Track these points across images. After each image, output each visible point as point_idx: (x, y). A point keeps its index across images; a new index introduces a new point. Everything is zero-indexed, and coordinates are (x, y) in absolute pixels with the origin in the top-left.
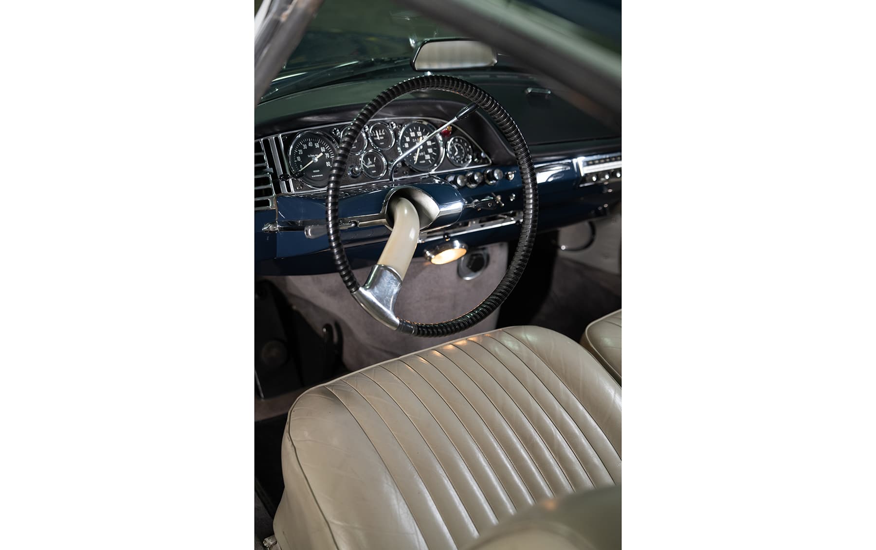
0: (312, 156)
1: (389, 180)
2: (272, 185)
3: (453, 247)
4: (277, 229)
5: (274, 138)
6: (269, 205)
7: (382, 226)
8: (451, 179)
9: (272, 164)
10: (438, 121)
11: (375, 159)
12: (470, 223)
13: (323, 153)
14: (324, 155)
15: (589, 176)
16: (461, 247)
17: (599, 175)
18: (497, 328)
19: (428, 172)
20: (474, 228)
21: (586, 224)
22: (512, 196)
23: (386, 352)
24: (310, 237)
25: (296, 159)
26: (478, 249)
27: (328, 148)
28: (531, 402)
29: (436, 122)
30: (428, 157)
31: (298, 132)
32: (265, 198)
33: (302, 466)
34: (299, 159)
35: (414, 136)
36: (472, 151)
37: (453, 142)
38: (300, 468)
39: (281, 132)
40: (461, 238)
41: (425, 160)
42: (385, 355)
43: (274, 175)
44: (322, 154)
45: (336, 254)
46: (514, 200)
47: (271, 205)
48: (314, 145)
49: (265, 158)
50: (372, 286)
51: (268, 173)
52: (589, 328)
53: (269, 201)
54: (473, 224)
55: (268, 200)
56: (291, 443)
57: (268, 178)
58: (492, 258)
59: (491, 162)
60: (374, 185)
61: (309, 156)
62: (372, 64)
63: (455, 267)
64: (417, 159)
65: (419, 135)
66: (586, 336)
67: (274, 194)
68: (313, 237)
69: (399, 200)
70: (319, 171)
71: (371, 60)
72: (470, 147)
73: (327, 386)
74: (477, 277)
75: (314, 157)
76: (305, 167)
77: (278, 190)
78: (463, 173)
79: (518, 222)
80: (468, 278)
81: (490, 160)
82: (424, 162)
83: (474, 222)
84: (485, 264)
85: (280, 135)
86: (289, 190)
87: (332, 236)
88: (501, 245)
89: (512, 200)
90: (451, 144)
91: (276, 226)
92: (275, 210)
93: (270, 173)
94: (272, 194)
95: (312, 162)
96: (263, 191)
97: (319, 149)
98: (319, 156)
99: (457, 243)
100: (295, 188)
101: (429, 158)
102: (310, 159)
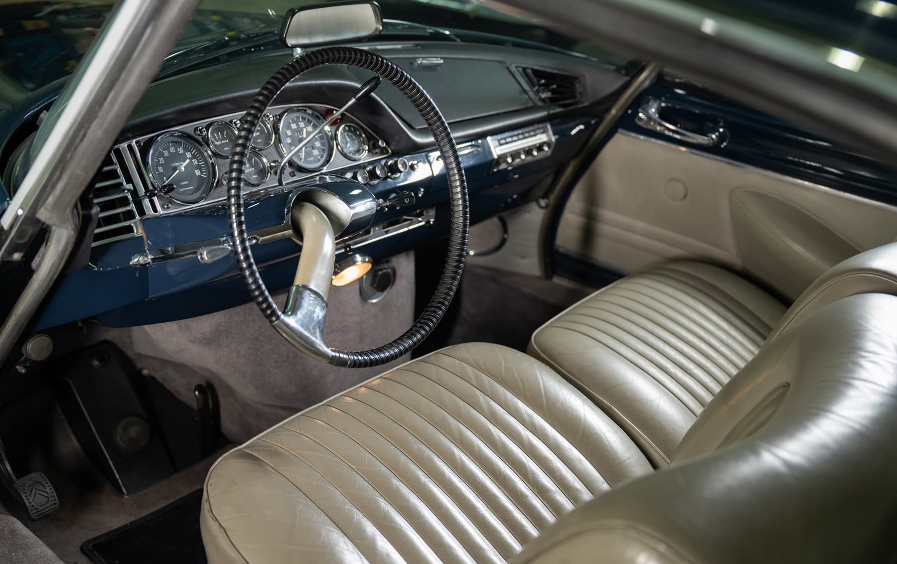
0: (176, 164)
1: (278, 184)
2: (132, 206)
3: (354, 263)
4: (150, 261)
5: (126, 145)
6: (133, 232)
7: (288, 239)
8: (349, 175)
9: (129, 180)
10: (321, 107)
11: (253, 161)
12: (372, 230)
13: (189, 158)
14: (191, 162)
15: (503, 157)
16: (364, 261)
17: (515, 155)
18: (412, 358)
19: (319, 171)
20: (377, 236)
21: (495, 220)
22: (420, 190)
23: (283, 408)
24: (206, 262)
25: (158, 171)
26: (382, 263)
27: (195, 152)
28: (492, 430)
29: (319, 109)
30: (316, 152)
31: (156, 135)
32: (126, 223)
33: (238, 548)
34: (161, 169)
35: (296, 127)
36: (366, 140)
37: (343, 132)
38: (237, 552)
39: (134, 138)
40: (363, 251)
41: (314, 156)
42: (281, 413)
43: (134, 193)
44: (188, 161)
45: (248, 276)
46: (422, 195)
47: (135, 232)
48: (176, 150)
49: (119, 170)
50: (294, 312)
51: (126, 191)
52: (535, 337)
53: (132, 226)
54: (376, 230)
55: (130, 225)
56: (218, 525)
57: (126, 198)
58: (399, 273)
59: (390, 151)
60: (262, 191)
61: (173, 165)
62: (225, 44)
63: (357, 287)
64: (303, 156)
65: (301, 126)
66: (534, 347)
67: (138, 217)
68: (210, 261)
69: (302, 206)
70: (187, 182)
71: (224, 39)
72: (364, 136)
73: (243, 448)
74: (383, 299)
75: (179, 165)
76: (170, 179)
77: (142, 212)
78: (363, 167)
79: (428, 222)
80: (374, 301)
81: (389, 150)
82: (312, 158)
83: (377, 229)
84: (392, 280)
85: (134, 141)
86: (155, 210)
87: (241, 255)
88: (407, 255)
89: (420, 195)
90: (341, 133)
91: (147, 257)
92: (142, 236)
93: (129, 190)
94: (135, 218)
95: (178, 171)
96: (121, 215)
97: (184, 154)
98: (185, 164)
99: (358, 258)
100: (162, 206)
101: (318, 153)
102: (175, 169)
